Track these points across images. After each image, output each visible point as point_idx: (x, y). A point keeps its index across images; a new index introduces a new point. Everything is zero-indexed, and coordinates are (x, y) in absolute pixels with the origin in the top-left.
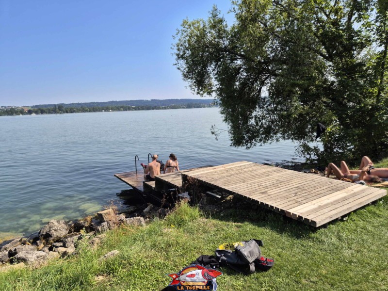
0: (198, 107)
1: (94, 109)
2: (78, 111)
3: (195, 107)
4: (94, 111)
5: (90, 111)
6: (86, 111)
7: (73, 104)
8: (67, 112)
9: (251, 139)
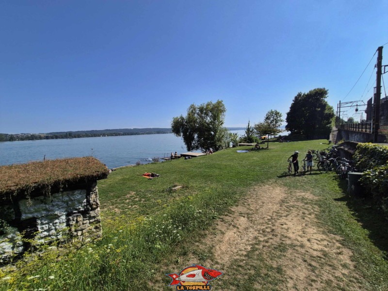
0: (164, 133)
1: (94, 135)
2: (83, 136)
3: (162, 133)
4: (95, 136)
5: (92, 136)
6: (90, 136)
7: (78, 131)
8: (75, 137)
9: (192, 149)
